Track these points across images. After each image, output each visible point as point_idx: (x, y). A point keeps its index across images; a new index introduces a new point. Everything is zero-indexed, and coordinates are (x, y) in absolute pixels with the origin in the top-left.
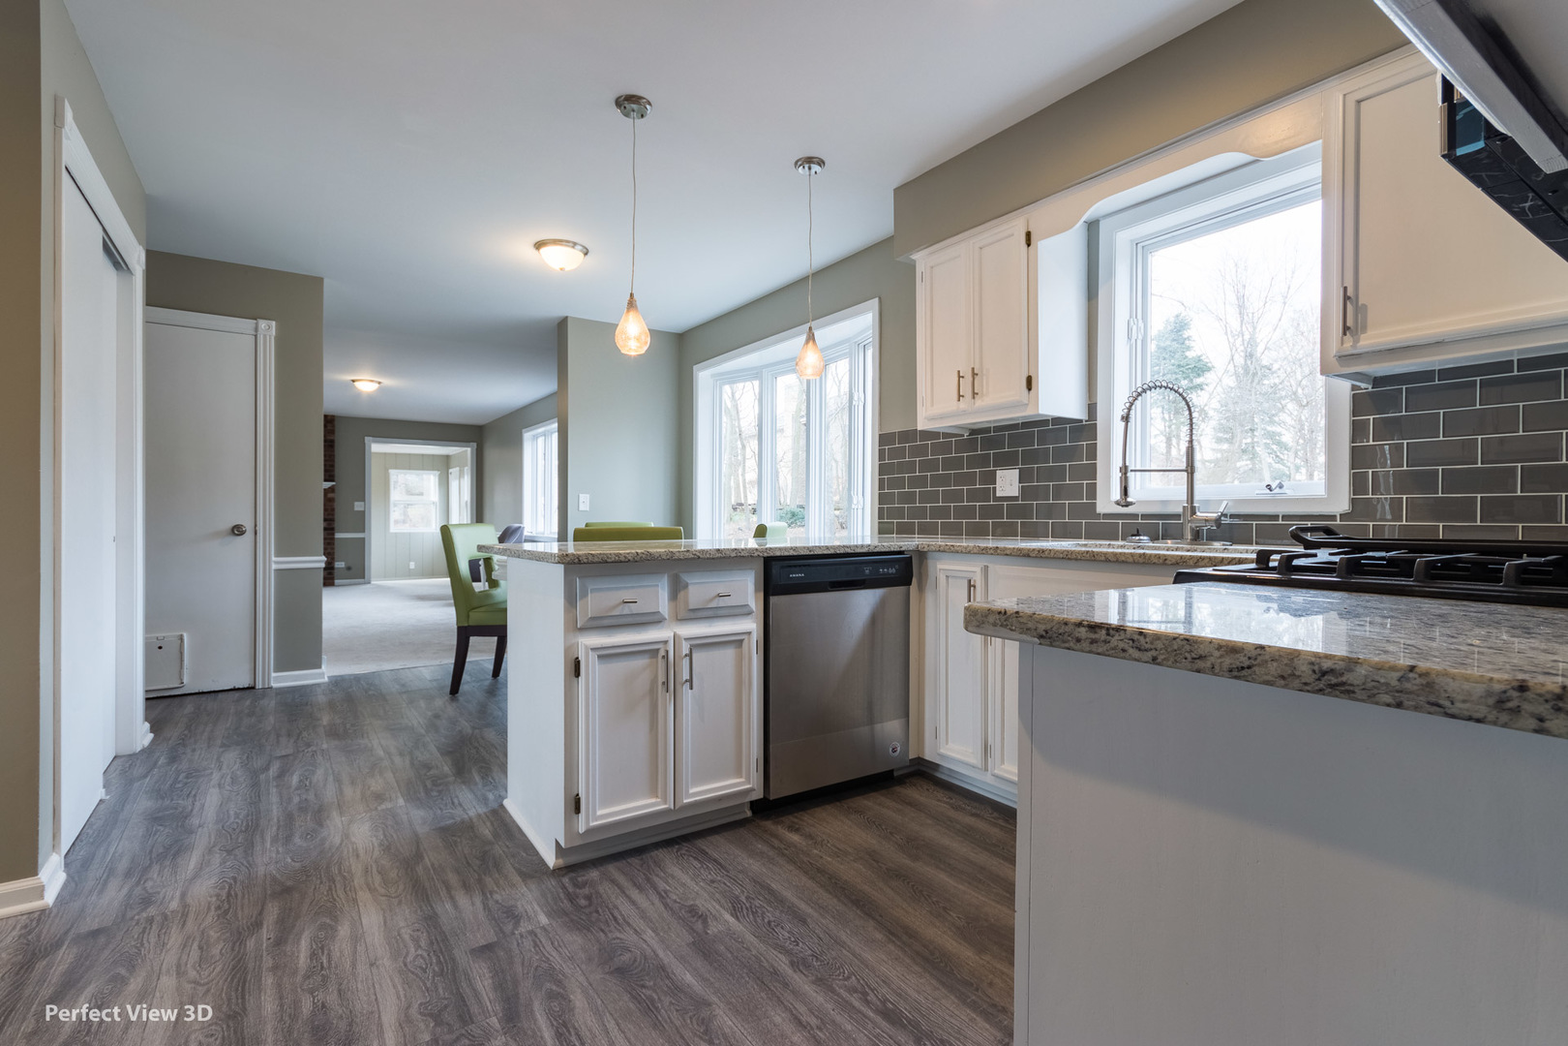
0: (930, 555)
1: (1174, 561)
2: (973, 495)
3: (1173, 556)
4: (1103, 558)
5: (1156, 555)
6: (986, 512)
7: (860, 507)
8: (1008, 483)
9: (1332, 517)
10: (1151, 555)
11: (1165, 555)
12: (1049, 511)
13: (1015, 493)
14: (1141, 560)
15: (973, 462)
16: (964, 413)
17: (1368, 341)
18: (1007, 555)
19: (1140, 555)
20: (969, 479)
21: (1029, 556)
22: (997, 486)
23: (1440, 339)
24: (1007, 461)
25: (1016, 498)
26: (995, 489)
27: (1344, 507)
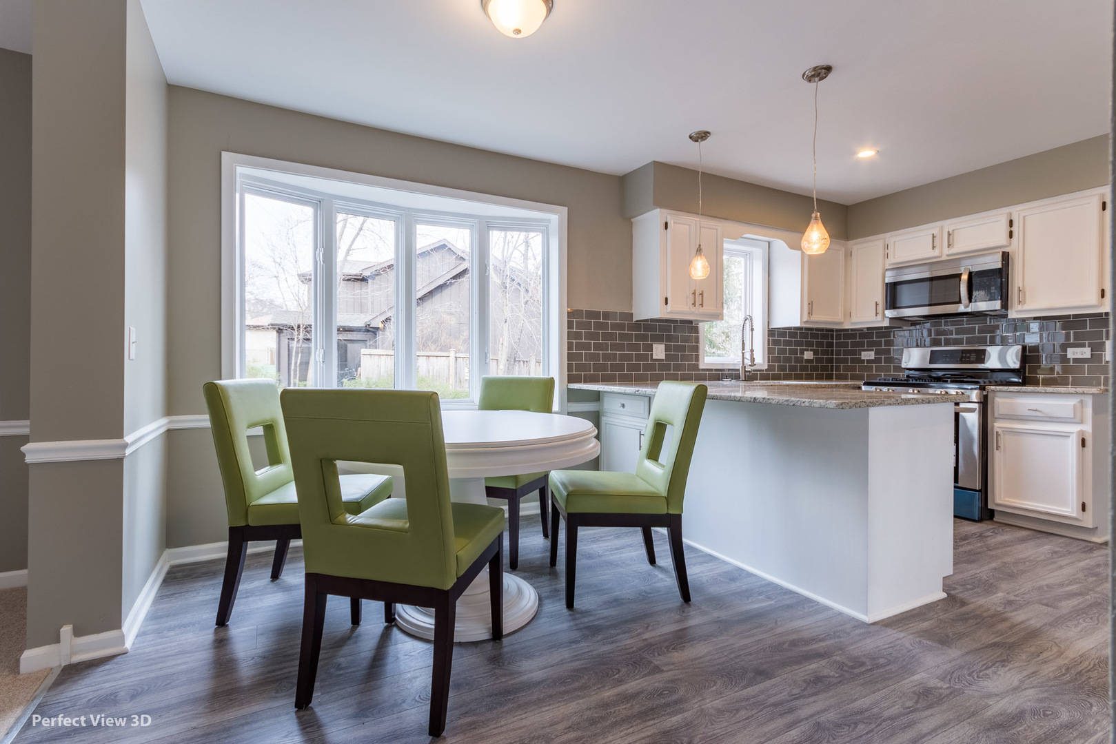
2: (639, 357)
6: (647, 367)
8: (659, 351)
9: (763, 371)
12: (678, 367)
13: (663, 357)
15: (639, 337)
20: (636, 347)
22: (653, 353)
24: (659, 339)
25: (663, 360)
26: (652, 355)
27: (766, 367)
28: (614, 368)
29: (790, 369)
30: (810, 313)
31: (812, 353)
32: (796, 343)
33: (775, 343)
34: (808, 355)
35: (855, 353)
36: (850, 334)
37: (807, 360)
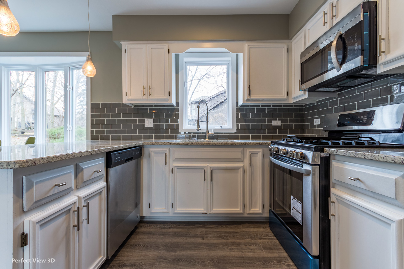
0: (145, 146)
1: (230, 144)
3: (230, 143)
4: (211, 144)
5: (226, 143)
6: (140, 132)
7: (71, 130)
8: (149, 123)
9: (233, 133)
10: (224, 143)
11: (228, 143)
13: (152, 126)
14: (222, 144)
16: (145, 100)
17: (253, 97)
18: (180, 145)
19: (222, 143)
20: (134, 121)
21: (188, 145)
22: (146, 124)
23: (263, 99)
25: (152, 128)
26: (144, 125)
27: (235, 131)
28: (119, 132)
29: (258, 132)
30: (250, 94)
31: (280, 121)
32: (264, 116)
33: (244, 115)
34: (276, 123)
35: (312, 120)
36: (310, 107)
37: (274, 127)
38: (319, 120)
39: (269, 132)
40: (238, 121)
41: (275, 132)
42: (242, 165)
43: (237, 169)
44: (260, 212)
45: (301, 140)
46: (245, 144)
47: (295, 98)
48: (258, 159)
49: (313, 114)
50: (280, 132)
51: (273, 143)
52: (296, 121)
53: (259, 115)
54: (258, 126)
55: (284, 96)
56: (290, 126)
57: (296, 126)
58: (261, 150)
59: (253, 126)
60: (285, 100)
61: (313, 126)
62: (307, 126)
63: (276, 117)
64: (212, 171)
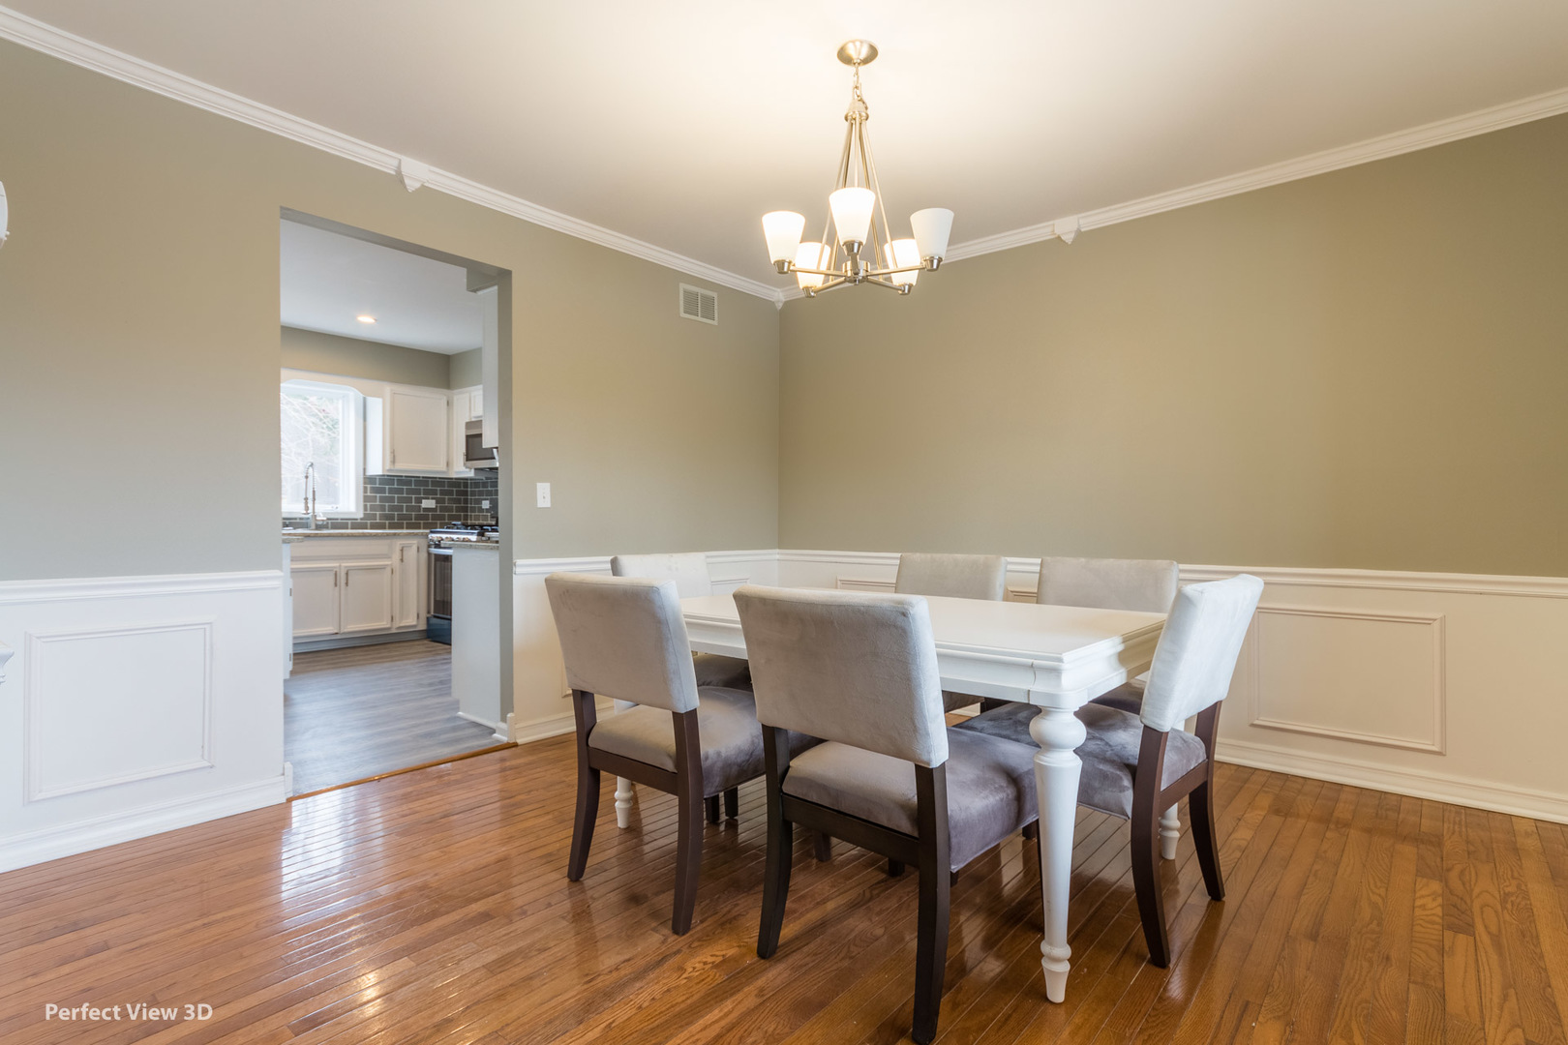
17: (397, 465)
23: (412, 470)
27: (361, 516)
29: (401, 517)
30: (393, 462)
31: (434, 501)
32: (409, 491)
33: (375, 490)
34: (428, 503)
35: (479, 502)
36: (475, 483)
37: (426, 509)
38: (488, 502)
39: (418, 517)
40: (366, 499)
41: (425, 517)
42: (389, 563)
43: (383, 568)
44: (414, 623)
45: (466, 526)
46: (395, 534)
47: (457, 473)
48: (412, 554)
49: (481, 493)
50: (435, 517)
51: (432, 532)
52: (458, 501)
53: (400, 491)
54: (400, 508)
55: (442, 467)
56: (449, 509)
57: (458, 509)
58: (415, 542)
59: (392, 508)
60: (444, 472)
61: (481, 510)
62: (473, 510)
63: (429, 494)
64: (347, 574)
